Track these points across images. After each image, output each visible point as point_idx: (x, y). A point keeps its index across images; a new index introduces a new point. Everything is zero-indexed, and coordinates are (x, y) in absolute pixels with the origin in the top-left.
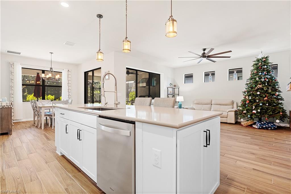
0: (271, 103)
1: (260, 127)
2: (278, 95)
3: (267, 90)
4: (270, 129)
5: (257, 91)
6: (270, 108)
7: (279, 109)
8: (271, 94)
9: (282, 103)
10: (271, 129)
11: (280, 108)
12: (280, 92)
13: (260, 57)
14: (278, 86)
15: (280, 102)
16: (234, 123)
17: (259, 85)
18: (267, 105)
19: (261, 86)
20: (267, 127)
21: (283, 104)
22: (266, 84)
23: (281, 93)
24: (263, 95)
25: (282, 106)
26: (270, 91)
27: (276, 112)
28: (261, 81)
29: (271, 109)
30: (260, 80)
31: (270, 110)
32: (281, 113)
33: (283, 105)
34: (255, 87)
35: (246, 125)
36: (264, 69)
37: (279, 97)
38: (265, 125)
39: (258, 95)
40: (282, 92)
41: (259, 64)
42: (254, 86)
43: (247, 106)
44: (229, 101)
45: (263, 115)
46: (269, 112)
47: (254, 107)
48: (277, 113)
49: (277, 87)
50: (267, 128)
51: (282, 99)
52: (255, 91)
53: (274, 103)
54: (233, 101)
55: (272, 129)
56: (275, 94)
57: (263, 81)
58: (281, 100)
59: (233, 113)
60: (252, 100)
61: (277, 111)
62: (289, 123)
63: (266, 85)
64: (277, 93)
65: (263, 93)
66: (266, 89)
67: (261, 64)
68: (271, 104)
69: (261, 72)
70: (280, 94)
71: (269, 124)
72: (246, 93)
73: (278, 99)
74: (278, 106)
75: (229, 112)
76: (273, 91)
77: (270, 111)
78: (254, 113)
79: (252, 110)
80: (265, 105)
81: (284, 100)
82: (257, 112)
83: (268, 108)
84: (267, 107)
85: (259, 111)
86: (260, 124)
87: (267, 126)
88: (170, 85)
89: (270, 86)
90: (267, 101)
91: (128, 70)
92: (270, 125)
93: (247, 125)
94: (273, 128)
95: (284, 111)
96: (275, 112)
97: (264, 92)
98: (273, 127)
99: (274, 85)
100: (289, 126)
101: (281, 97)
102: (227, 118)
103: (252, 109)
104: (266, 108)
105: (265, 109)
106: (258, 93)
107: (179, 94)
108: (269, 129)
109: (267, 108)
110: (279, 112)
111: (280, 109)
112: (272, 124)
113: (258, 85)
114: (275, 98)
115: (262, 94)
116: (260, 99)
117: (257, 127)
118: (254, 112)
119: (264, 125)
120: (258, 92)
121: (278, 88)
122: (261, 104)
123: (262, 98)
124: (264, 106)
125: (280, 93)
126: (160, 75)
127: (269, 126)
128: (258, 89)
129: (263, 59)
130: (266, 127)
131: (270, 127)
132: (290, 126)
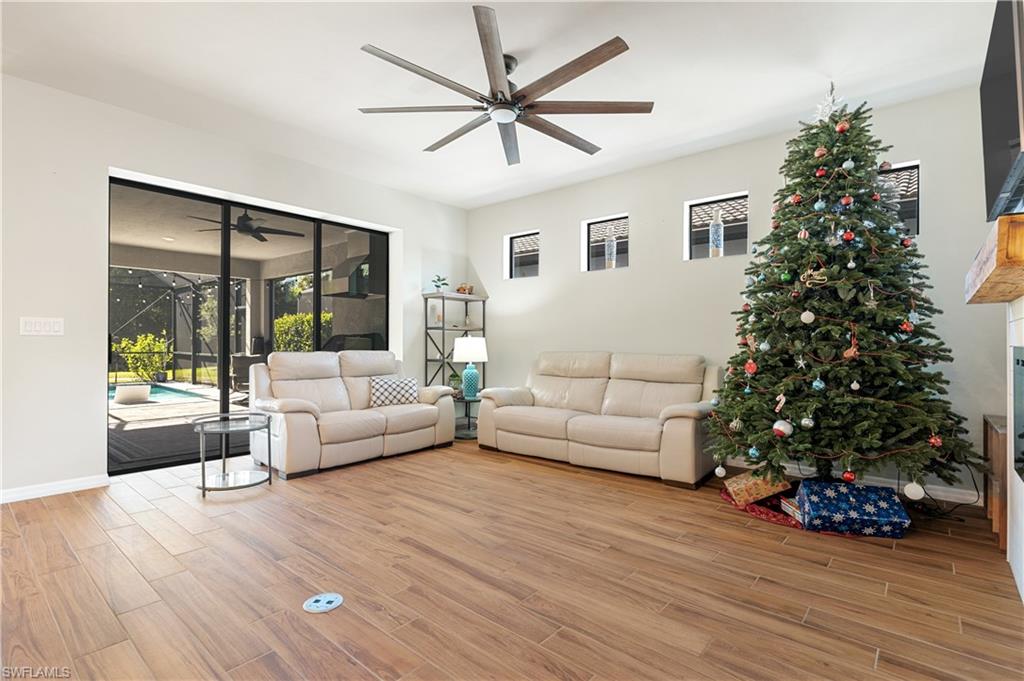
0: (878, 374)
1: (817, 522)
2: (918, 331)
3: (855, 302)
4: (875, 535)
5: (801, 303)
6: (873, 407)
7: (921, 416)
8: (879, 320)
9: (940, 374)
10: (879, 533)
11: (930, 407)
12: (933, 311)
13: (820, 114)
14: (920, 277)
15: (931, 368)
16: (691, 480)
17: (810, 272)
18: (855, 386)
19: (819, 276)
20: (853, 521)
21: (948, 382)
22: (851, 265)
23: (935, 319)
24: (829, 327)
25: (942, 391)
26: (872, 304)
27: (905, 435)
28: (823, 249)
29: (875, 414)
30: (815, 242)
31: (866, 418)
32: (936, 441)
33: (944, 386)
34: (791, 282)
35: (746, 501)
36: (840, 176)
37: (926, 341)
38: (844, 506)
39: (805, 326)
40: (940, 312)
41: (816, 154)
42: (783, 277)
43: (747, 390)
44: (682, 364)
45: (832, 448)
46: (865, 433)
47: (782, 399)
48: (910, 441)
49: (914, 281)
50: (852, 530)
51: (940, 354)
52: (793, 304)
53: (894, 374)
54: (702, 361)
55: (884, 535)
56: (900, 322)
57: (835, 248)
58: (936, 359)
59: (686, 429)
60: (773, 355)
61: (914, 425)
62: (981, 485)
63: (850, 270)
64: (914, 318)
65: (830, 315)
66: (851, 295)
67: (824, 151)
68: (877, 382)
69: (825, 197)
70: (928, 325)
71: (867, 501)
72: (752, 318)
73: (921, 354)
74: (916, 397)
75: (668, 419)
76: (889, 306)
77: (866, 424)
78: (781, 435)
79: (771, 415)
80: (842, 389)
81: (952, 360)
82: (798, 428)
83: (861, 405)
84: (848, 399)
85: (807, 422)
86: (815, 499)
87: (854, 514)
88: (439, 283)
89: (870, 272)
90: (857, 363)
91: (246, 215)
92: (870, 508)
93: (751, 500)
94: (887, 528)
95: (952, 425)
96: (900, 429)
97: (839, 311)
98: (890, 523)
99: (896, 270)
100: (981, 503)
101: (933, 342)
102: (658, 451)
103: (773, 411)
104: (843, 404)
105: (839, 413)
106: (807, 317)
107: (483, 329)
108: (869, 531)
109: (854, 408)
110: (924, 433)
111: (930, 412)
112: (883, 505)
113: (803, 267)
114: (903, 347)
115: (827, 323)
116: (815, 352)
117: (798, 517)
118: (782, 427)
119: (838, 510)
120: (805, 310)
121: (919, 286)
122: (818, 384)
123: (825, 350)
124: (838, 396)
125: (927, 320)
126: (386, 235)
127: (865, 513)
128: (809, 294)
129: (836, 122)
130: (848, 521)
131: (873, 523)
132: (986, 502)
